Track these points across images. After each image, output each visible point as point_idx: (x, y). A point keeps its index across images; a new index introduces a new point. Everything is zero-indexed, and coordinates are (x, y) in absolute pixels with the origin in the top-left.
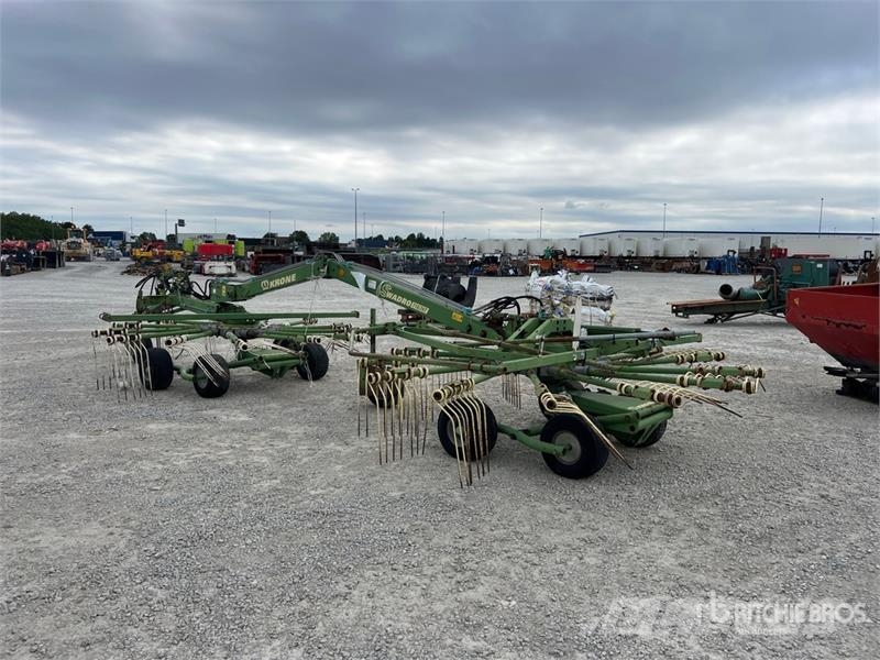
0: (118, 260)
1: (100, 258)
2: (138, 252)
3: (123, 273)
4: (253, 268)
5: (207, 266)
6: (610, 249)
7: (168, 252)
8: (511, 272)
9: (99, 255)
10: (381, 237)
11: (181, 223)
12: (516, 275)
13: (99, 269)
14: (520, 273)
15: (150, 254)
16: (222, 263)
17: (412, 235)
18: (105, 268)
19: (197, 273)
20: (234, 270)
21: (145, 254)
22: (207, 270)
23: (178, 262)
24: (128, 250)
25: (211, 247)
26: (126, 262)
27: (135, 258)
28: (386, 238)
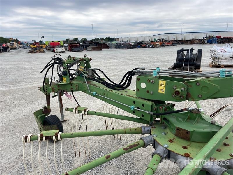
0: (26, 48)
1: (20, 48)
2: (32, 46)
3: (28, 53)
4: (70, 49)
5: (55, 49)
6: (168, 38)
7: (41, 45)
8: (151, 46)
9: (21, 47)
10: (98, 38)
11: (43, 37)
12: (152, 47)
13: (21, 51)
14: (153, 47)
15: (35, 46)
16: (60, 48)
17: (107, 37)
18: (22, 51)
19: (52, 52)
20: (64, 50)
21: (34, 46)
22: (56, 51)
23: (45, 48)
24: (29, 45)
25: (53, 43)
26: (29, 49)
27: (31, 48)
28: (100, 39)
